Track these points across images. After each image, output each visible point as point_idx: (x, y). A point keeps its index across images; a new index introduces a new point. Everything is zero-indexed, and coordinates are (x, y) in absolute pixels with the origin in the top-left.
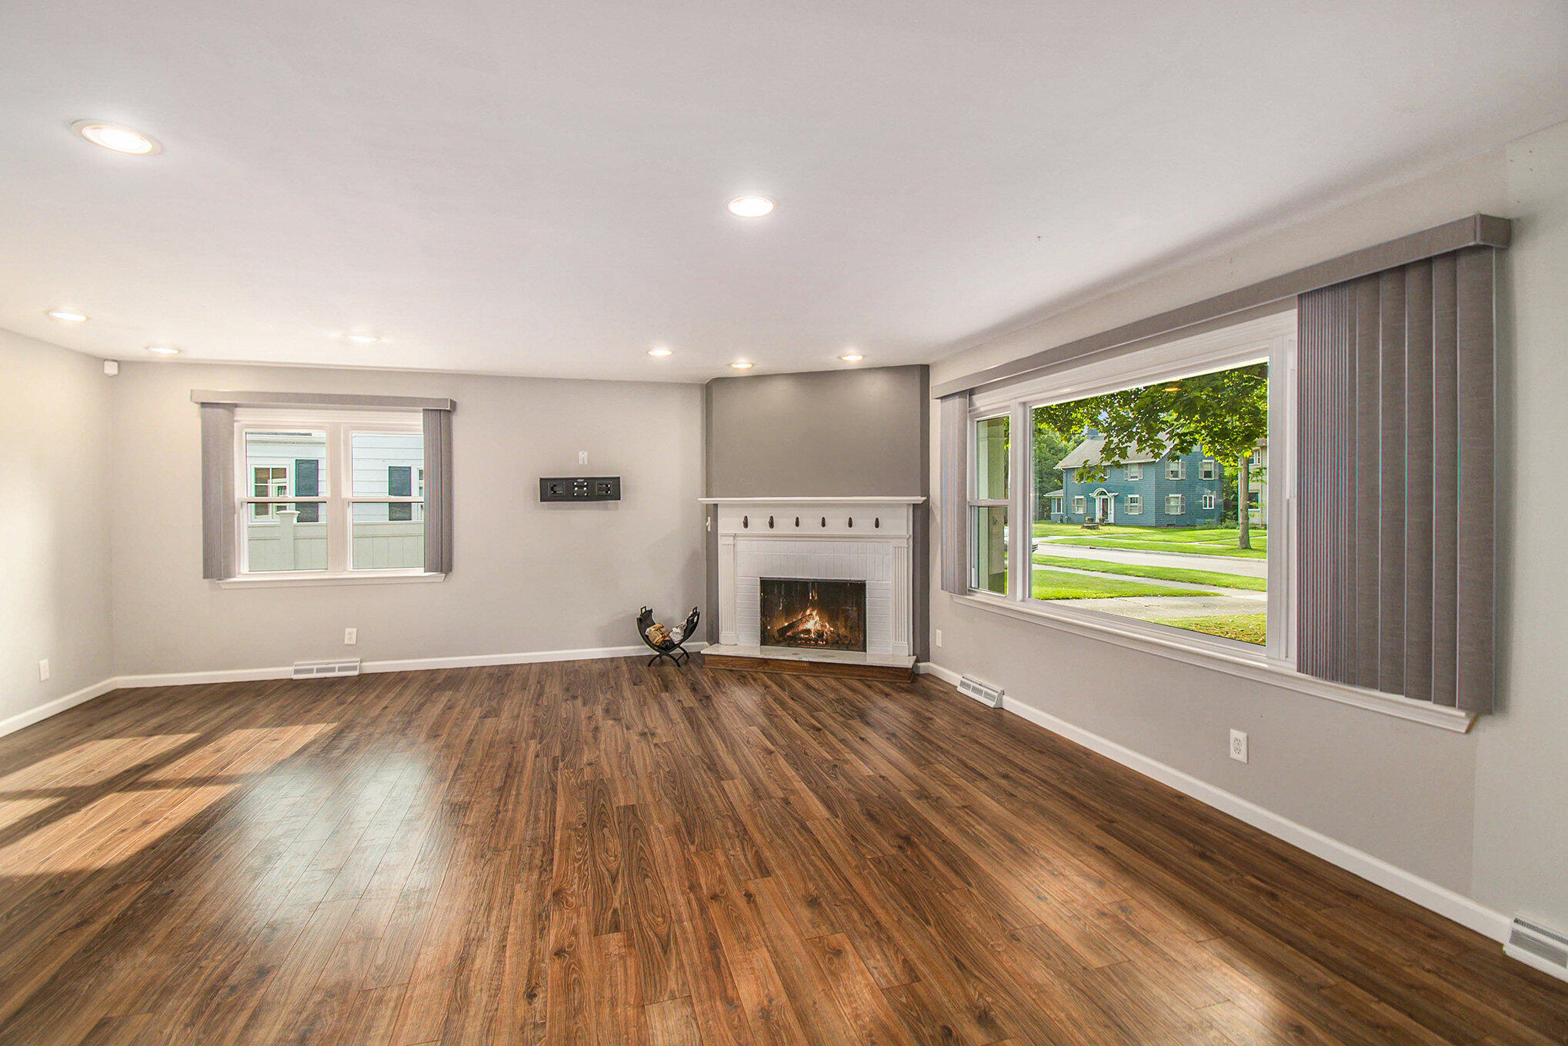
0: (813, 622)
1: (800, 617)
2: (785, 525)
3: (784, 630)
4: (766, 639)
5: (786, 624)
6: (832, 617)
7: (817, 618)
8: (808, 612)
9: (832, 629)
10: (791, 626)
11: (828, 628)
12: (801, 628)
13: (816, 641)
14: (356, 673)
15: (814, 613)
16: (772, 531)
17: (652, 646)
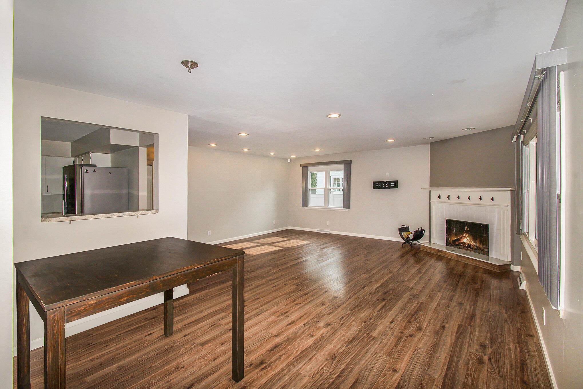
0: (467, 240)
1: (461, 237)
2: (454, 198)
3: (455, 241)
4: (448, 243)
5: (455, 239)
6: (474, 239)
7: (468, 238)
8: (464, 235)
9: (474, 243)
10: (458, 240)
11: (473, 243)
12: (461, 241)
13: (467, 247)
14: (329, 233)
15: (467, 236)
16: (449, 201)
17: (403, 239)
